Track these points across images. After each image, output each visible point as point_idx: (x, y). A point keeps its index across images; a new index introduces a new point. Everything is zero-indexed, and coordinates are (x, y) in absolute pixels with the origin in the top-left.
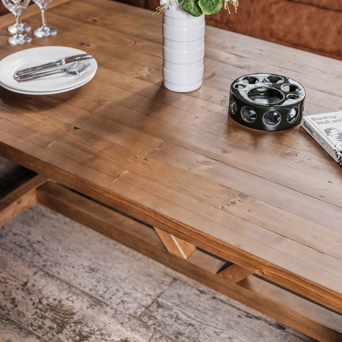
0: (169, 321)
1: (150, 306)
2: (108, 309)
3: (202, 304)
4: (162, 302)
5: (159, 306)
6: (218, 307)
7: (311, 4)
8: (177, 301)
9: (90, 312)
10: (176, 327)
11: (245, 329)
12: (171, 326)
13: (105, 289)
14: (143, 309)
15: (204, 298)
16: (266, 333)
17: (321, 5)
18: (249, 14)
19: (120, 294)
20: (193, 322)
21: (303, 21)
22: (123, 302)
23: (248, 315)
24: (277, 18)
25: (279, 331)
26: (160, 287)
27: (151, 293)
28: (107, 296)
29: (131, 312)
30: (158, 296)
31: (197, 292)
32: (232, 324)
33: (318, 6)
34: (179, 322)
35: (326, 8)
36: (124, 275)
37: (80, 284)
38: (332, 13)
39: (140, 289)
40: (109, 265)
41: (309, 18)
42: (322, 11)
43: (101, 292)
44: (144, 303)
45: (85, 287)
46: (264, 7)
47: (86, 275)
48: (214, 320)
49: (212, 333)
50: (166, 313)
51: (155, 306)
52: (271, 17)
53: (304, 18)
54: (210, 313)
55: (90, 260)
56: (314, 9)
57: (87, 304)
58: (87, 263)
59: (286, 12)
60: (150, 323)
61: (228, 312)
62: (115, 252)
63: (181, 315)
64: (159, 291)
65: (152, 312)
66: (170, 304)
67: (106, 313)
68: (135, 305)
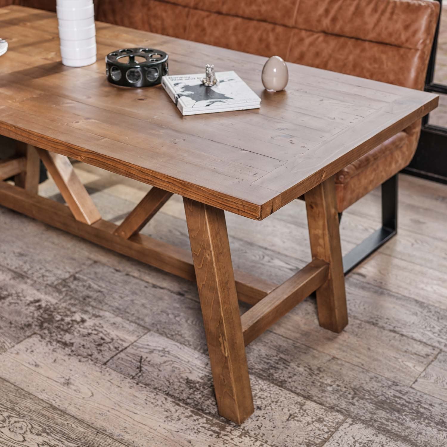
0: (81, 289)
1: (67, 279)
2: (29, 281)
3: (114, 278)
4: (79, 277)
5: (75, 279)
6: (129, 280)
7: (237, 16)
8: (92, 276)
9: (12, 282)
10: (86, 292)
11: (148, 294)
12: (82, 292)
13: (29, 268)
14: (60, 281)
15: (117, 275)
16: (166, 298)
17: (246, 16)
18: (185, 29)
19: (43, 271)
20: (102, 290)
21: (230, 32)
22: (43, 276)
23: (154, 286)
24: (209, 31)
25: (179, 297)
26: (80, 267)
27: (71, 270)
28: (30, 272)
29: (49, 282)
30: (77, 273)
31: (113, 271)
32: (138, 291)
33: (243, 17)
34: (90, 289)
35: (250, 19)
36: (50, 259)
37: (8, 264)
38: (255, 23)
39: (61, 268)
40: (38, 252)
41: (235, 29)
42: (246, 21)
43: (25, 270)
44: (63, 277)
45: (11, 266)
46: (198, 21)
47: (14, 259)
48: (122, 288)
49: (117, 297)
50: (80, 284)
51: (72, 279)
52: (204, 30)
53: (231, 28)
54: (120, 284)
55: (21, 248)
56: (239, 20)
57: (10, 277)
58: (18, 250)
59: (216, 24)
60: (64, 289)
61: (136, 284)
62: (46, 244)
63: (93, 285)
64: (78, 270)
65: (67, 283)
66: (85, 278)
67: (26, 283)
68: (54, 278)
